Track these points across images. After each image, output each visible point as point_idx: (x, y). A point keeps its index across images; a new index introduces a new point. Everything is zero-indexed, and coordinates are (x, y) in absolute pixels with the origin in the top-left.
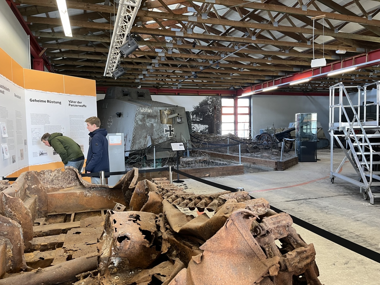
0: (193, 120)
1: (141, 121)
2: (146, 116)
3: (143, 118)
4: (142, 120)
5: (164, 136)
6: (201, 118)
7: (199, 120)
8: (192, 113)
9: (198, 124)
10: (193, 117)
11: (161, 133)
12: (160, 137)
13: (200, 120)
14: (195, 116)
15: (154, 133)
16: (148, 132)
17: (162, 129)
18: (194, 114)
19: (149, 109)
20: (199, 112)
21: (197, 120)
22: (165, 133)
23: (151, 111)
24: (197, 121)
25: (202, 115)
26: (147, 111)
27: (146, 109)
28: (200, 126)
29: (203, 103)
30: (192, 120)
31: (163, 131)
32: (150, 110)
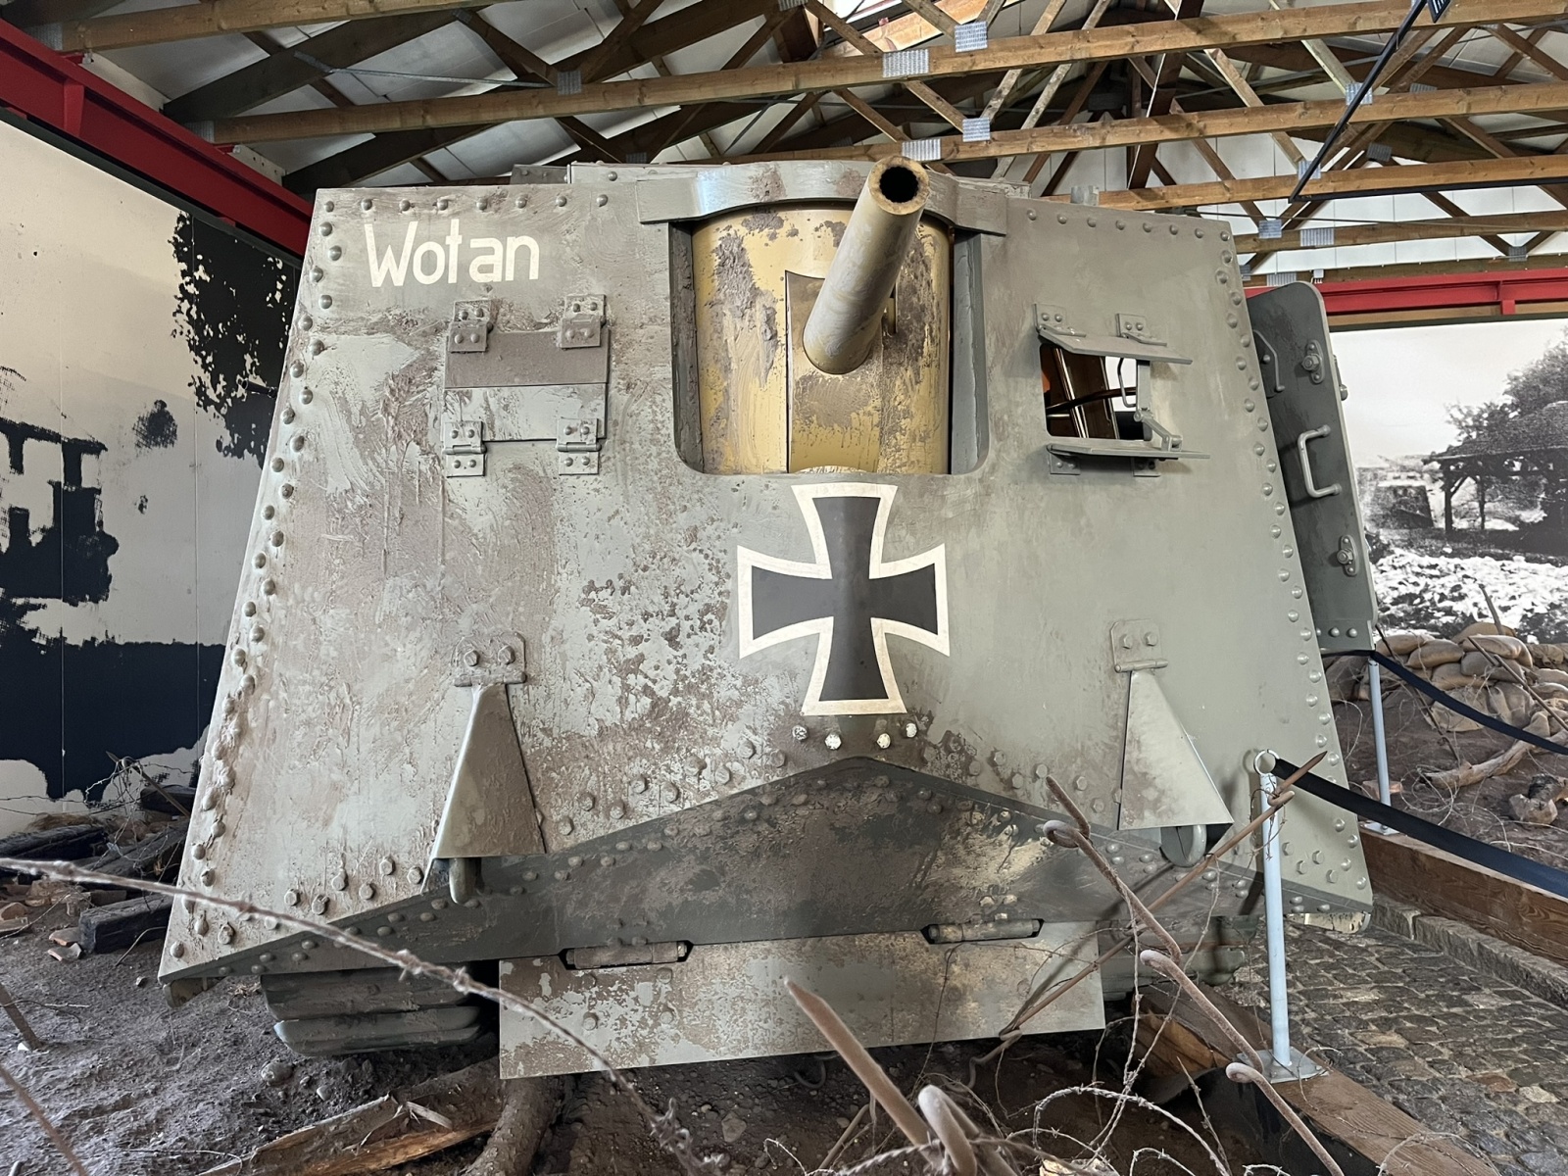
0: (1449, 522)
1: (365, 438)
2: (441, 347)
3: (405, 382)
4: (376, 427)
5: (724, 692)
6: (1524, 508)
7: (1509, 520)
8: (1445, 464)
9: (1498, 558)
10: (1448, 497)
11: (672, 638)
12: (658, 706)
13: (1515, 520)
14: (1468, 488)
15: (558, 639)
16: (465, 623)
17: (693, 566)
18: (1462, 475)
19: (503, 231)
20: (1513, 456)
21: (1493, 524)
22: (749, 645)
23: (523, 253)
24: (1494, 532)
25: (1537, 484)
26: (463, 269)
27: (454, 240)
28: (1515, 578)
29: (1546, 381)
30: (1441, 524)
31: (720, 610)
32: (514, 243)
